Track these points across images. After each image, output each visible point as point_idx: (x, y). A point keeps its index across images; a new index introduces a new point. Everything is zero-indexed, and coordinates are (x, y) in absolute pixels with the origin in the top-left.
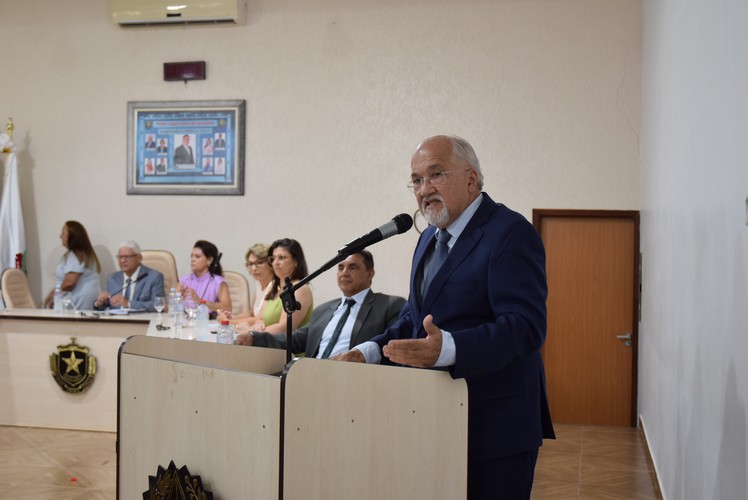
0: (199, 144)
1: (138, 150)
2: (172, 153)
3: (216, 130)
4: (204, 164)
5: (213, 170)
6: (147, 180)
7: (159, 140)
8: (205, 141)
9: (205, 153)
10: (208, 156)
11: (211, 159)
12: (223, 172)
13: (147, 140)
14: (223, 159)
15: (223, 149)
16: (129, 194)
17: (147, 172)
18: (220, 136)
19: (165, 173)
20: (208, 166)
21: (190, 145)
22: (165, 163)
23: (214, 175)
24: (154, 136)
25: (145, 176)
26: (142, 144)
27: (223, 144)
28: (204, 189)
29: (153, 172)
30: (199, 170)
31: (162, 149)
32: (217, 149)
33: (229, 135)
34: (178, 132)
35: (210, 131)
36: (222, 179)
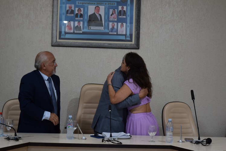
0: (107, 13)
1: (60, 15)
2: (86, 18)
3: (119, 4)
4: (110, 27)
5: (117, 31)
6: (67, 36)
7: (77, 9)
8: (111, 11)
9: (111, 19)
10: (113, 21)
11: (116, 24)
12: (125, 33)
13: (68, 9)
14: (124, 24)
15: (125, 17)
16: (52, 46)
17: (67, 30)
18: (123, 8)
19: (81, 32)
20: (113, 28)
21: (100, 13)
22: (81, 25)
23: (117, 35)
24: (73, 6)
25: (66, 33)
26: (64, 11)
27: (125, 13)
28: (110, 44)
29: (72, 31)
30: (107, 31)
31: (79, 15)
32: (120, 17)
33: (129, 8)
34: (91, 4)
35: (116, 5)
36: (123, 38)
